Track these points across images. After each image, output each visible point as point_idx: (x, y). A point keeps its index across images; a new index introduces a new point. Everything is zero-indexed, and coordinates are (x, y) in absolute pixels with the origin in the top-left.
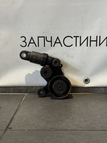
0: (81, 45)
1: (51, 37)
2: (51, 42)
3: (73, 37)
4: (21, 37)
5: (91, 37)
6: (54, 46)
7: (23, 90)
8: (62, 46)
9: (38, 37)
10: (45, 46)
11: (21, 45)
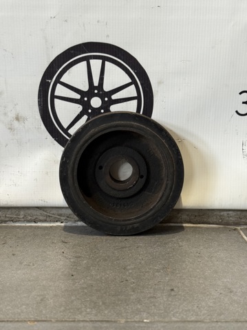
4: (241, 93)
7: (231, 218)
11: (237, 112)
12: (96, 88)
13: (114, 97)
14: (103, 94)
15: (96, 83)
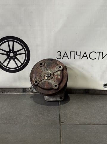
1: (80, 52)
2: (79, 56)
11: (57, 58)
12: (11, 50)
13: (17, 53)
14: (14, 52)
15: (11, 49)
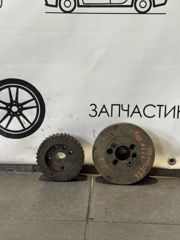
0: (165, 116)
1: (129, 105)
2: (127, 112)
3: (156, 106)
5: (179, 106)
6: (131, 116)
8: (141, 117)
9: (112, 105)
10: (119, 116)
